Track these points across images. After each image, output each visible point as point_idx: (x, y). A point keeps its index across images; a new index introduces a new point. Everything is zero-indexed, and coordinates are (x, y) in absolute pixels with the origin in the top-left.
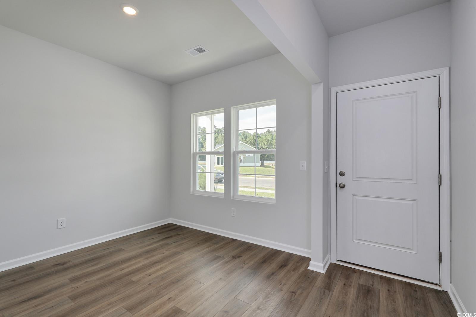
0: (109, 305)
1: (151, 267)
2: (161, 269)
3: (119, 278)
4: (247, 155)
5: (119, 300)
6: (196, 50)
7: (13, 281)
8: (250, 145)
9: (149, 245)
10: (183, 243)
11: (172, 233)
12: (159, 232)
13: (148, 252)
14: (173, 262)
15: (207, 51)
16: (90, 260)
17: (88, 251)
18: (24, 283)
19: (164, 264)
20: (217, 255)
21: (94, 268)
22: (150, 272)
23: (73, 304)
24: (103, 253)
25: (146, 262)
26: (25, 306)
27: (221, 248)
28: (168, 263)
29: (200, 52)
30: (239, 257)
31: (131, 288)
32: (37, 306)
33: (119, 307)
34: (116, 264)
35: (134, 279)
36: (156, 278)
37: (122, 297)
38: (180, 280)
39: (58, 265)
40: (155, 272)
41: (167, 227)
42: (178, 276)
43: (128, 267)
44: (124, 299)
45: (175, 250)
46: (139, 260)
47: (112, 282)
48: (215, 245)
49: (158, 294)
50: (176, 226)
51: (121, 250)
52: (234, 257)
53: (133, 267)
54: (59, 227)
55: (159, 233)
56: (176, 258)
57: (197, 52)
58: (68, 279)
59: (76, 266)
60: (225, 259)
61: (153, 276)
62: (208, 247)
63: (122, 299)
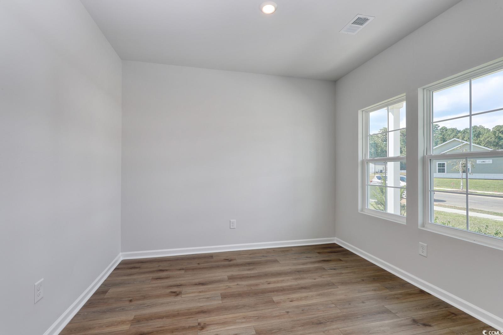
0: (244, 318)
1: (296, 292)
2: (306, 298)
3: (264, 292)
4: (479, 161)
5: (254, 317)
6: (355, 23)
7: (198, 264)
8: (486, 147)
9: (303, 264)
10: (341, 273)
11: (333, 256)
12: (318, 251)
13: (299, 272)
14: (322, 295)
15: (371, 19)
16: (249, 264)
17: (251, 254)
18: (203, 268)
19: (311, 293)
20: (386, 306)
21: (249, 272)
22: (293, 296)
23: (220, 302)
24: (261, 259)
25: (294, 283)
26: (195, 289)
27: (396, 298)
28: (315, 293)
29: (361, 24)
30: (425, 325)
31: (269, 309)
32: (200, 292)
33: (250, 325)
34: (266, 275)
35: (276, 299)
36: (297, 307)
37: (257, 315)
38: (322, 323)
39: (227, 260)
40: (298, 299)
41: (330, 248)
42: (321, 316)
43: (274, 282)
44: (258, 318)
45: (329, 279)
46: (287, 278)
47: (256, 293)
48: (388, 290)
49: (291, 330)
50: (340, 249)
51: (275, 261)
52: (415, 322)
53: (279, 285)
54: (232, 227)
55: (319, 253)
56: (326, 291)
57: (357, 25)
58: (227, 276)
59: (237, 265)
60: (398, 320)
61: (295, 304)
62: (375, 290)
63: (257, 318)
